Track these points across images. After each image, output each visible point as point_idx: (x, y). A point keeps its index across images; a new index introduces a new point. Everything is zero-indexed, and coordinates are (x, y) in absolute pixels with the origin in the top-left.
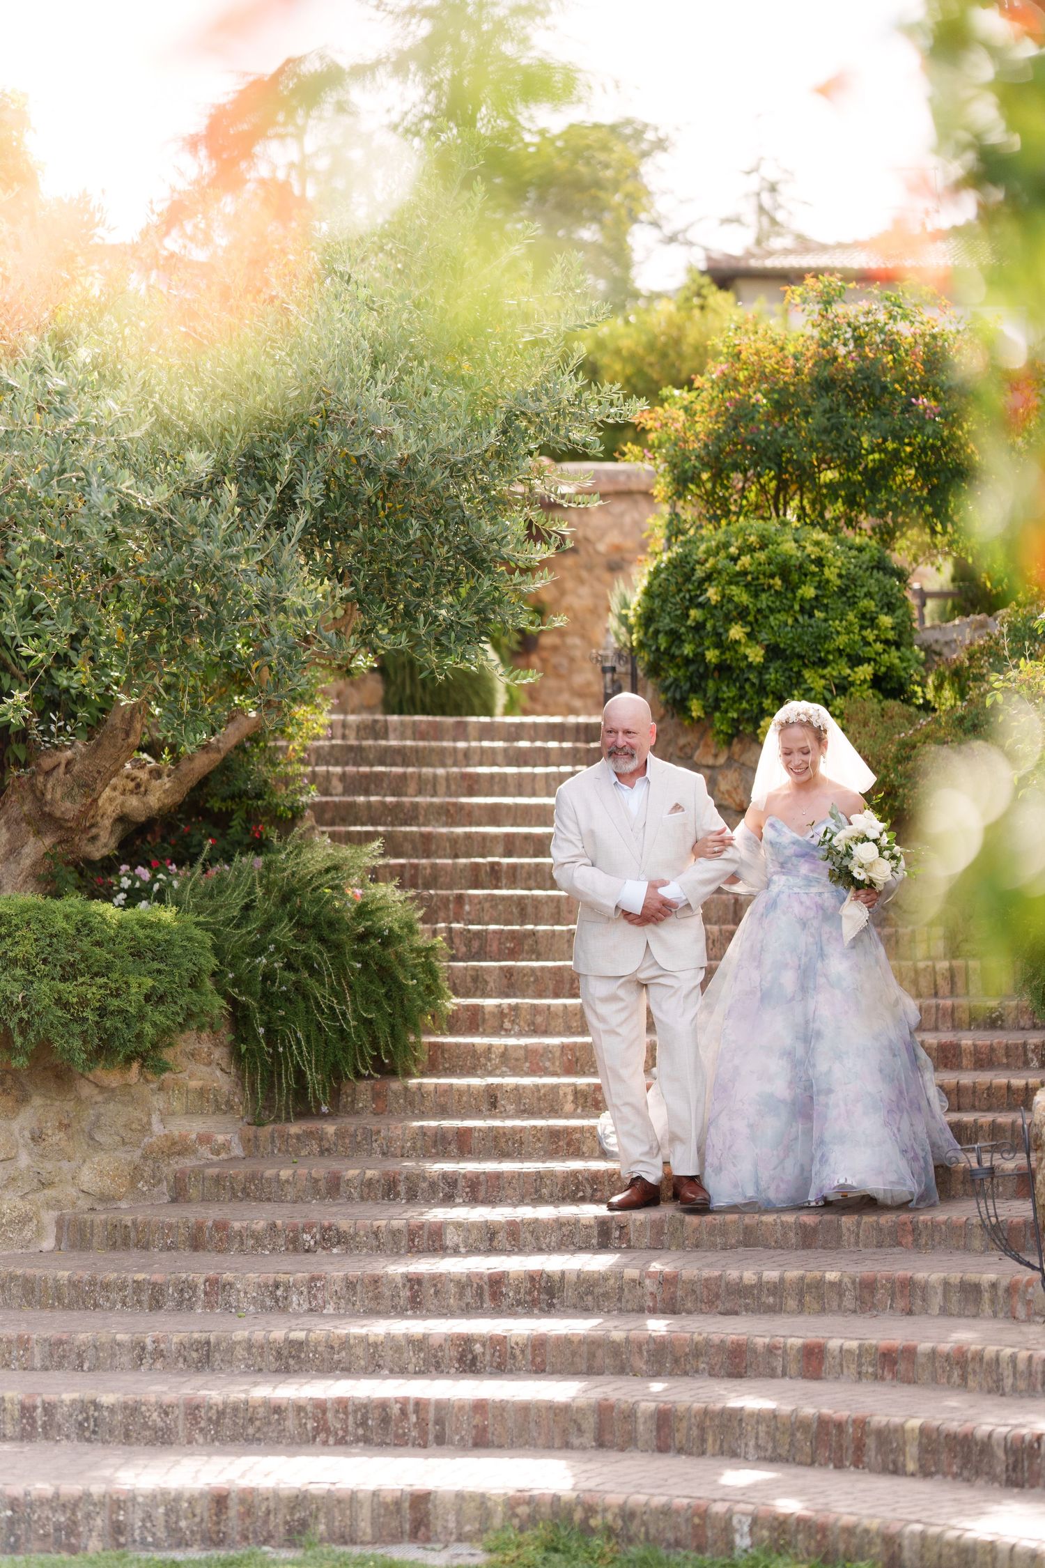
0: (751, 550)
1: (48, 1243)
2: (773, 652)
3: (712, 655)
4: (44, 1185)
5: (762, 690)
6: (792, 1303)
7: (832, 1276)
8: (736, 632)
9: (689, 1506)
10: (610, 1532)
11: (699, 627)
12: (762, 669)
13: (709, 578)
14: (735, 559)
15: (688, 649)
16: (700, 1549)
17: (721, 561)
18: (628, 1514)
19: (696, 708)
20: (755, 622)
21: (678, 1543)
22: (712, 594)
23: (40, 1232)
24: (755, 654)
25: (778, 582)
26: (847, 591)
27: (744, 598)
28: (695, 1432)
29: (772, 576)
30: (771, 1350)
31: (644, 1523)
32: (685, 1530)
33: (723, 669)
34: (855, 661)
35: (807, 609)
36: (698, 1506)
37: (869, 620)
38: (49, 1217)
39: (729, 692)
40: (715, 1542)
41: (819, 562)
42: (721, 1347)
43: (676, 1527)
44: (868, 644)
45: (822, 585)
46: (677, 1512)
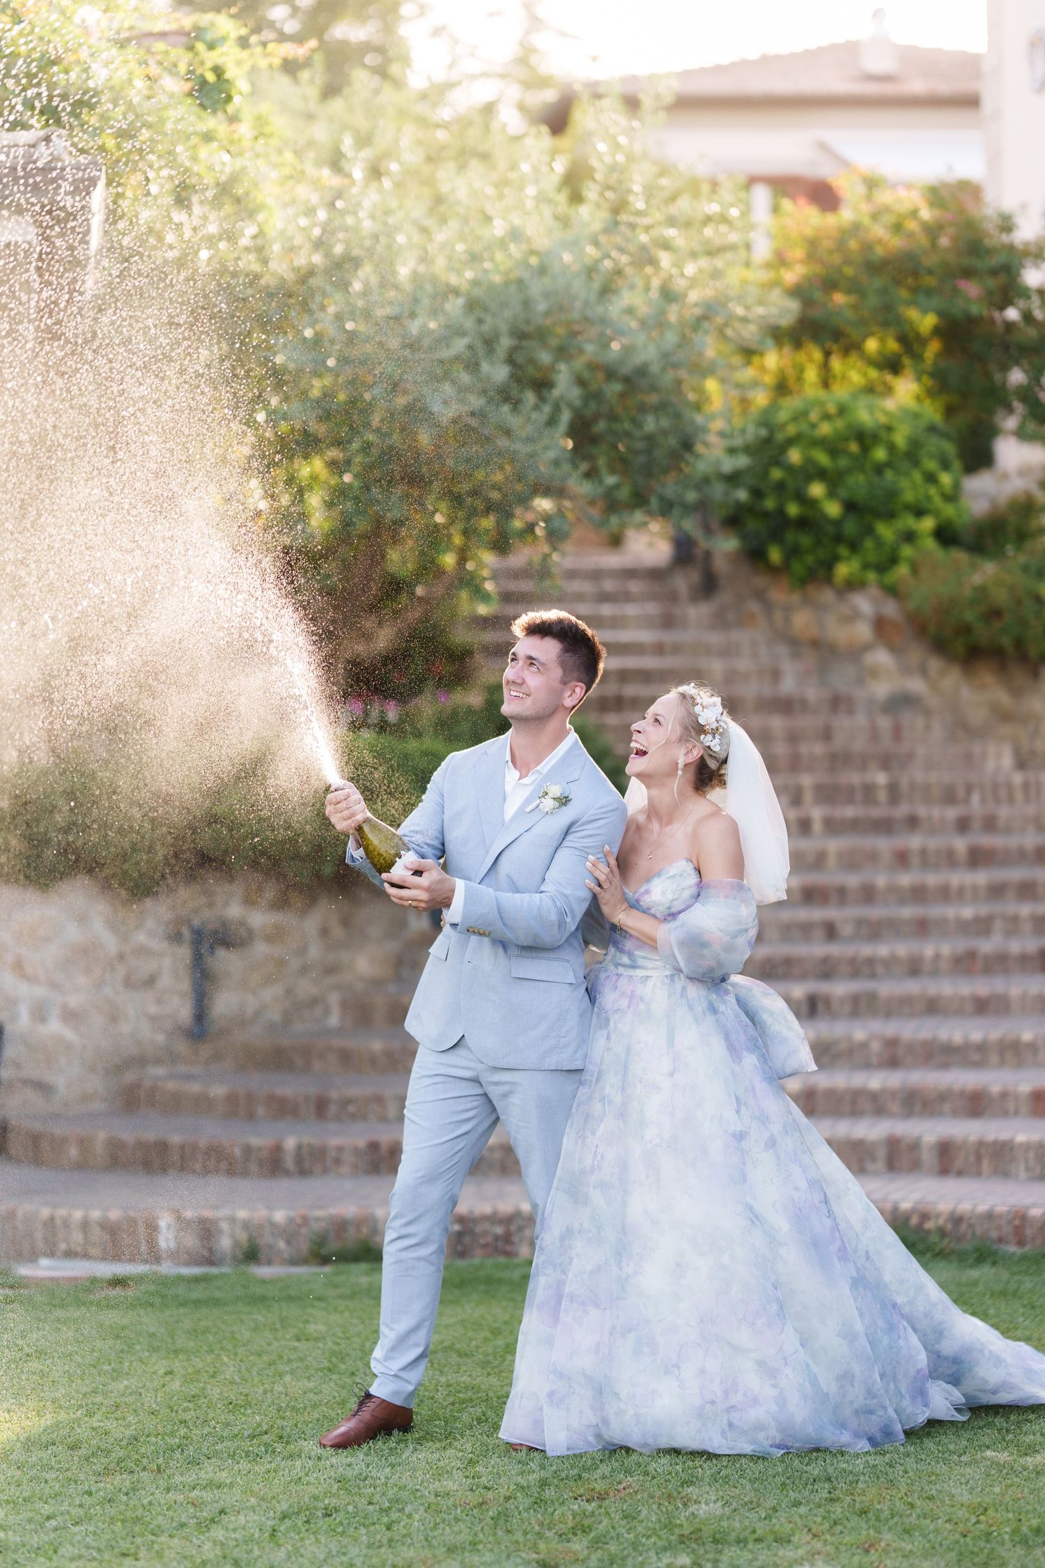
0: (827, 417)
1: (334, 1020)
2: (851, 507)
3: (793, 510)
4: (330, 970)
5: (838, 539)
6: (994, 1058)
7: (1027, 1036)
8: (817, 490)
9: (1009, 1212)
10: (942, 1232)
11: (780, 487)
12: (837, 523)
13: (790, 442)
14: (813, 426)
15: (770, 504)
16: (1021, 1243)
17: (804, 427)
18: (957, 1220)
19: (775, 555)
20: (833, 480)
21: (1000, 1240)
22: (795, 456)
23: (327, 1012)
24: (833, 509)
25: (854, 447)
26: (912, 455)
27: (823, 458)
28: (972, 1159)
29: (847, 439)
30: (1004, 1095)
31: (971, 1226)
32: (1007, 1230)
33: (803, 523)
34: (919, 513)
35: (879, 469)
36: (1017, 1212)
37: (931, 478)
38: (334, 999)
39: (805, 540)
40: (1033, 1239)
41: (889, 429)
42: (962, 1094)
43: (999, 1228)
44: (928, 498)
45: (892, 448)
46: (1000, 1216)
